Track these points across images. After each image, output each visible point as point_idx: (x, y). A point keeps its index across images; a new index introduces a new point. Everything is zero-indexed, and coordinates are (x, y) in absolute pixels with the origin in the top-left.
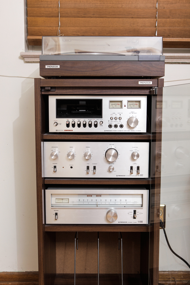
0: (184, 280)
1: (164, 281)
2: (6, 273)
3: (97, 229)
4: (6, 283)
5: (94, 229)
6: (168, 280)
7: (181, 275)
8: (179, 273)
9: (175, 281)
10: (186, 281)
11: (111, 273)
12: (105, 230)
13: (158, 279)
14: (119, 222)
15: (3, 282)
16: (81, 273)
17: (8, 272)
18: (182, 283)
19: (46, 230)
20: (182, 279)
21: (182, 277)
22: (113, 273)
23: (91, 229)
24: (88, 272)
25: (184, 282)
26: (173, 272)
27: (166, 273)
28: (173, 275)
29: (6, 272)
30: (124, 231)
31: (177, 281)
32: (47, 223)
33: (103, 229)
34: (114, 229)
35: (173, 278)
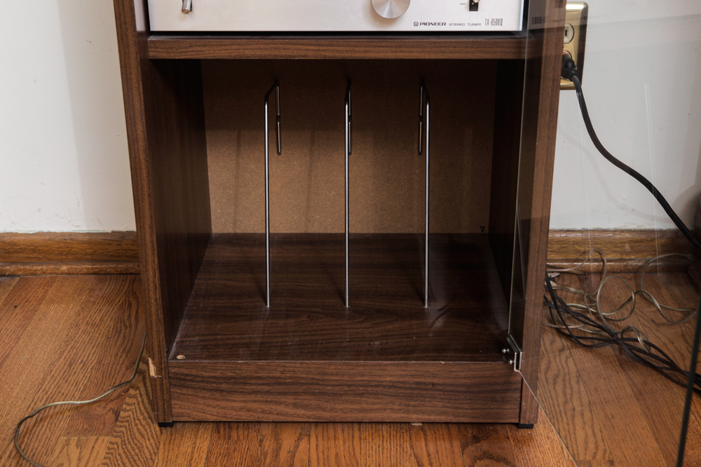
0: (633, 257)
1: (567, 260)
2: (47, 237)
3: (336, 48)
4: (51, 267)
5: (325, 48)
6: (581, 258)
7: (623, 242)
8: (618, 236)
9: (603, 261)
10: (639, 261)
11: (391, 231)
12: (366, 52)
13: (546, 255)
14: (416, 24)
15: (42, 264)
16: (292, 232)
17: (55, 233)
18: (626, 266)
19: (152, 54)
20: (628, 253)
21: (627, 247)
22: (399, 232)
23: (317, 48)
24: (316, 228)
25: (630, 263)
26: (597, 234)
27: (573, 235)
28: (596, 243)
29: (49, 233)
30: (433, 56)
31: (609, 261)
32: (153, 28)
33: (356, 49)
34: (399, 49)
35: (598, 252)
